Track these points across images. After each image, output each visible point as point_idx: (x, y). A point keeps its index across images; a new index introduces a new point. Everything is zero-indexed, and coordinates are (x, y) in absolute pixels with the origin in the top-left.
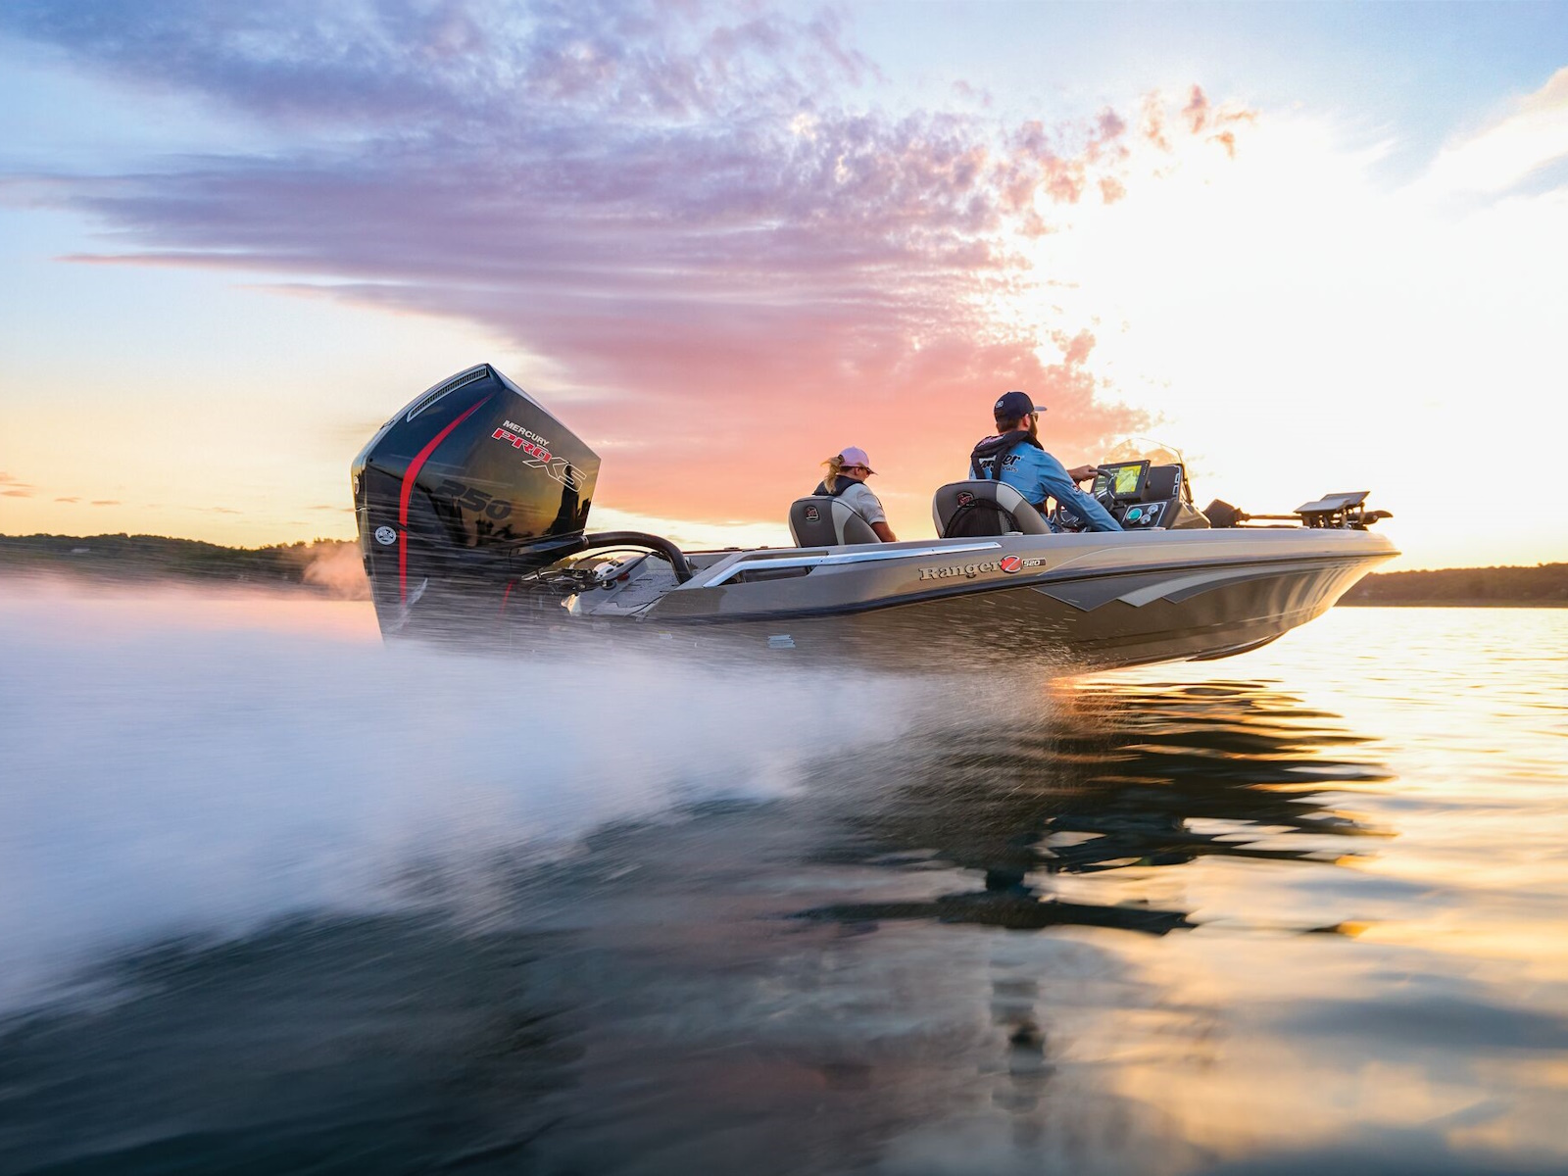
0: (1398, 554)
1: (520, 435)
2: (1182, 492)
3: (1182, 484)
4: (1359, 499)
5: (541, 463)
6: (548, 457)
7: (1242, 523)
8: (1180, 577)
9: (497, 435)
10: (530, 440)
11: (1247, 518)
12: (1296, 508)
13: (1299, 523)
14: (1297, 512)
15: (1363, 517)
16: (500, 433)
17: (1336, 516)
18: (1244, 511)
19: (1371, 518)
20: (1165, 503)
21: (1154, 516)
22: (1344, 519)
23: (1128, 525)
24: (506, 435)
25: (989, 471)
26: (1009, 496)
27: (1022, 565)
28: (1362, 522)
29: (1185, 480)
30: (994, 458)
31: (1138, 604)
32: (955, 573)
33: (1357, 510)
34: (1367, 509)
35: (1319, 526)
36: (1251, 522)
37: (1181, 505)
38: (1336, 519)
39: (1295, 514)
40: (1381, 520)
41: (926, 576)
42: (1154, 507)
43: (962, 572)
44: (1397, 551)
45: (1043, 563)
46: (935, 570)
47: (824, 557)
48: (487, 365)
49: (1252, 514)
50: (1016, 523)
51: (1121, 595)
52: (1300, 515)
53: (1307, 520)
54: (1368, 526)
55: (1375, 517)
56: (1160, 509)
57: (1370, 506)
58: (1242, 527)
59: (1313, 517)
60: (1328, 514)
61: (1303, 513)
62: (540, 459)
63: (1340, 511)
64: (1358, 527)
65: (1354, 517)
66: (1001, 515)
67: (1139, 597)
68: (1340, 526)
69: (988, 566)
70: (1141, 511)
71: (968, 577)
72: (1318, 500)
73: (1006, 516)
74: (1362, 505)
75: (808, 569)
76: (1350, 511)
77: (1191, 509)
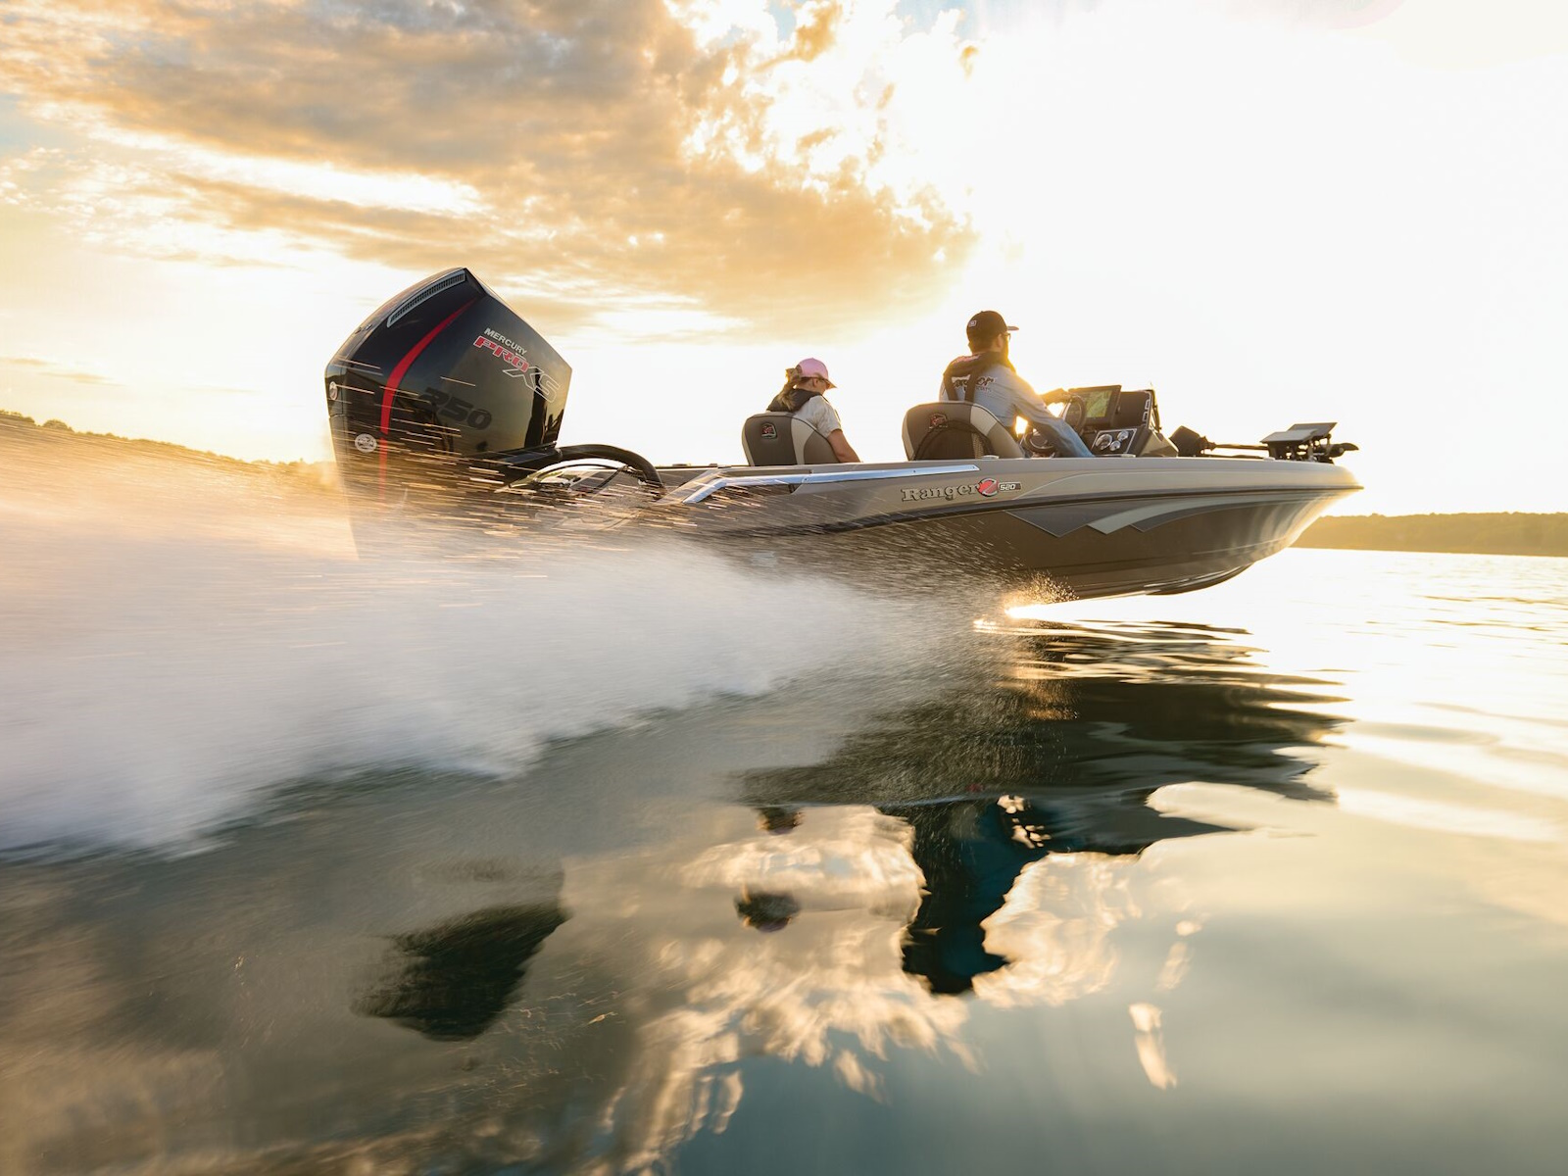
0: (1362, 488)
1: (500, 343)
2: (1152, 419)
3: (1152, 410)
4: (1324, 430)
5: (520, 372)
6: (525, 366)
7: (1207, 452)
8: (1150, 505)
9: (479, 343)
10: (509, 348)
11: (1212, 446)
12: (1261, 439)
13: (1265, 454)
14: (1264, 442)
15: (1329, 449)
16: (482, 341)
17: (1301, 447)
18: (1210, 440)
19: (1337, 450)
20: (1135, 430)
21: (1124, 443)
22: (1310, 451)
23: (1098, 452)
24: (487, 343)
25: (962, 392)
26: (982, 418)
27: (997, 489)
28: (1328, 454)
29: (1155, 407)
30: (967, 378)
31: (1107, 531)
32: (935, 495)
33: (1324, 442)
34: (1334, 441)
35: (1285, 458)
36: (1216, 451)
37: (1151, 432)
38: (1303, 450)
39: (1262, 445)
40: (1347, 453)
41: (908, 497)
42: (1123, 434)
43: (942, 494)
44: (1360, 485)
45: (1018, 487)
46: (916, 491)
47: (808, 475)
48: (465, 269)
49: (1217, 443)
50: (989, 447)
51: (1090, 522)
52: (1266, 445)
53: (1273, 450)
54: (1334, 459)
55: (1341, 450)
56: (1130, 437)
57: (1336, 438)
58: (1208, 456)
59: (1279, 448)
60: (1293, 445)
61: (1268, 443)
62: (519, 368)
63: (1306, 443)
64: (1325, 459)
65: (1321, 449)
66: (975, 438)
67: (1108, 525)
68: (1305, 458)
69: (967, 488)
70: (1111, 437)
71: (947, 499)
72: (1285, 430)
73: (981, 439)
74: (1328, 437)
75: (791, 487)
76: (1317, 443)
77: (1161, 437)
